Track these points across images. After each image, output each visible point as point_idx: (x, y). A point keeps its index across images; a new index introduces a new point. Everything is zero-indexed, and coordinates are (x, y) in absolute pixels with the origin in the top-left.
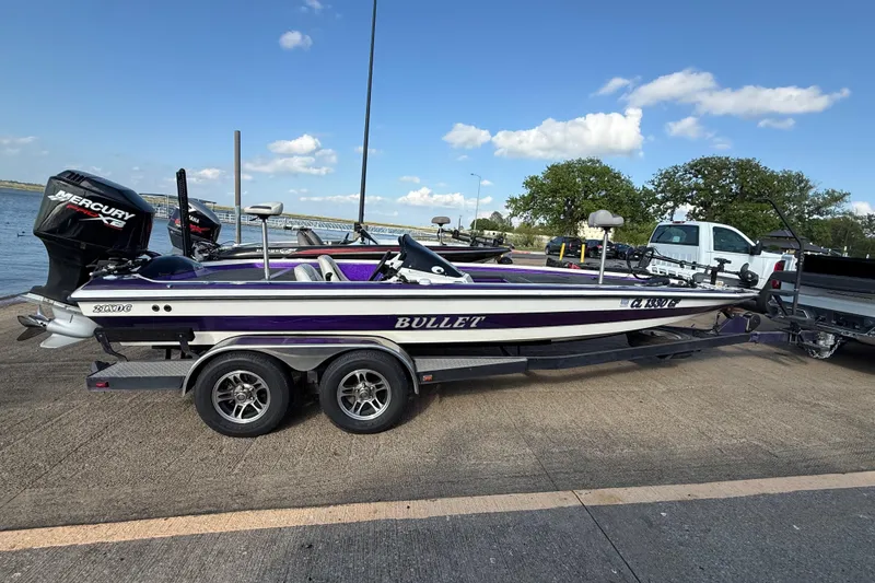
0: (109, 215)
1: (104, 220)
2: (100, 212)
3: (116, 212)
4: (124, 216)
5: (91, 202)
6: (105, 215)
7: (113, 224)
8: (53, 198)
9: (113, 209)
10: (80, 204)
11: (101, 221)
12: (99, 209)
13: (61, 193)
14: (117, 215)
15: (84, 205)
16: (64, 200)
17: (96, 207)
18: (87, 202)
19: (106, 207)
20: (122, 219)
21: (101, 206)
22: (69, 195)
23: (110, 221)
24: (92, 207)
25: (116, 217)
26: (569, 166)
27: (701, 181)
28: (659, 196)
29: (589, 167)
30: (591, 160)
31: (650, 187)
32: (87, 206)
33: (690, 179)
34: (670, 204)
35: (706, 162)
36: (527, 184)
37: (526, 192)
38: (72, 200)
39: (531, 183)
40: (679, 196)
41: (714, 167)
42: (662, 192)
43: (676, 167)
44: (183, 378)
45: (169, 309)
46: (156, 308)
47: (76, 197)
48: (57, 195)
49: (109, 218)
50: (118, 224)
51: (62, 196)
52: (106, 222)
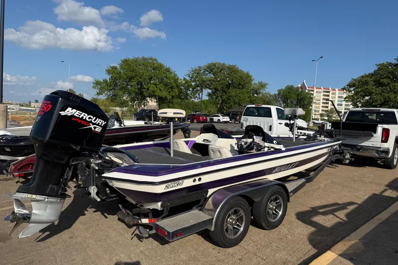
0: (95, 124)
1: (92, 126)
2: (91, 122)
3: (98, 121)
4: (102, 123)
5: (86, 115)
6: (93, 124)
7: (96, 130)
8: (63, 113)
9: (98, 119)
10: (81, 117)
11: (91, 128)
12: (90, 120)
13: (69, 109)
14: (99, 123)
15: (83, 117)
16: (70, 114)
17: (90, 118)
18: (84, 115)
19: (95, 118)
20: (101, 126)
21: (92, 117)
22: (74, 111)
23: (95, 128)
24: (87, 119)
25: (98, 125)
26: (136, 61)
27: (213, 76)
28: (193, 84)
29: (150, 63)
30: (151, 59)
31: (188, 78)
32: (84, 118)
33: (207, 74)
34: (199, 88)
36: (108, 72)
37: (108, 77)
38: (75, 115)
39: (112, 71)
40: (203, 85)
41: (218, 68)
42: (195, 81)
43: (200, 67)
44: (212, 219)
45: (200, 179)
46: (195, 181)
47: (78, 111)
48: (66, 111)
49: (95, 126)
50: (99, 129)
51: (70, 111)
52: (93, 129)
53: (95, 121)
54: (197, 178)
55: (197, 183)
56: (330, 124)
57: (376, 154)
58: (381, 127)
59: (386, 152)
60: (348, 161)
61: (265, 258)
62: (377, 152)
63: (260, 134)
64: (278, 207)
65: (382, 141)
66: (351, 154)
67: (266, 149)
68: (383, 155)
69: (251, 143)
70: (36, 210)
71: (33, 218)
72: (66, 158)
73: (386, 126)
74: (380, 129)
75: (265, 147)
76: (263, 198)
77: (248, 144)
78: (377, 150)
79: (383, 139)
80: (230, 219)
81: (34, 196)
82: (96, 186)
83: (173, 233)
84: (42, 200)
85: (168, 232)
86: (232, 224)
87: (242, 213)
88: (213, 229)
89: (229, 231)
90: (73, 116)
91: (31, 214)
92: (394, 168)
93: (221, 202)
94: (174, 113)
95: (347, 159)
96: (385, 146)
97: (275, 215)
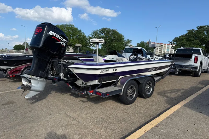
1: (61, 42)
2: (61, 40)
3: (64, 40)
4: (66, 42)
5: (59, 36)
7: (63, 44)
8: (48, 33)
9: (64, 39)
10: (56, 36)
11: (61, 43)
12: (60, 39)
13: (51, 32)
14: (64, 41)
15: (57, 37)
16: (51, 35)
17: (60, 38)
18: (58, 36)
19: (63, 38)
21: (61, 38)
22: (53, 33)
23: (63, 43)
25: (64, 42)
26: (63, 26)
27: (104, 35)
33: (101, 34)
35: (105, 29)
38: (54, 35)
41: (107, 31)
44: (122, 89)
45: (116, 70)
46: (114, 70)
47: (55, 33)
48: (49, 33)
49: (63, 42)
50: (64, 45)
51: (51, 33)
52: (62, 44)
53: (63, 39)
54: (115, 69)
55: (115, 71)
56: (169, 55)
57: (192, 69)
58: (194, 55)
59: (196, 68)
60: (177, 73)
61: (147, 108)
62: (192, 68)
63: (141, 53)
64: (150, 87)
65: (195, 63)
66: (179, 69)
67: (144, 60)
68: (195, 69)
69: (136, 57)
70: (33, 84)
71: (32, 88)
72: (48, 58)
73: (196, 55)
74: (193, 57)
75: (143, 59)
76: (144, 82)
77: (135, 58)
78: (192, 67)
79: (195, 62)
80: (129, 91)
81: (33, 77)
82: (64, 73)
83: (105, 93)
84: (36, 79)
85: (103, 93)
86: (130, 93)
87: (134, 88)
88: (122, 94)
89: (129, 96)
90: (52, 36)
91: (31, 86)
92: (199, 77)
93: (126, 82)
94: (99, 40)
95: (177, 71)
96: (196, 65)
97: (149, 91)
